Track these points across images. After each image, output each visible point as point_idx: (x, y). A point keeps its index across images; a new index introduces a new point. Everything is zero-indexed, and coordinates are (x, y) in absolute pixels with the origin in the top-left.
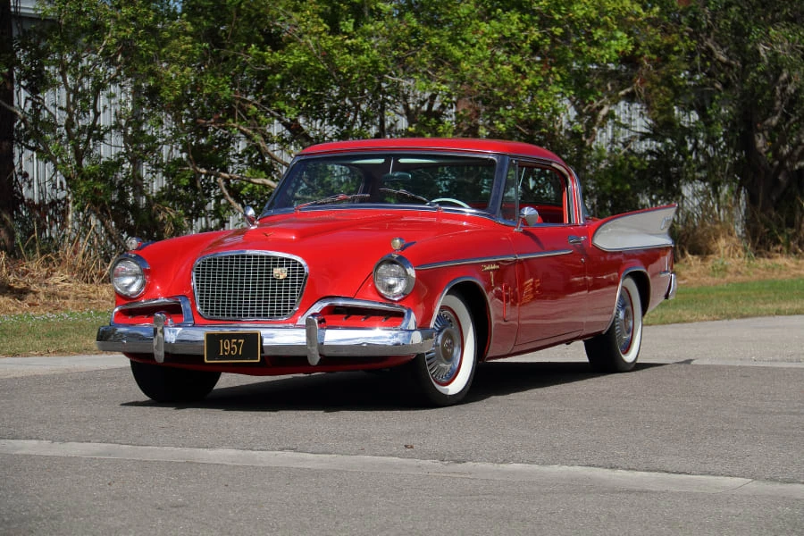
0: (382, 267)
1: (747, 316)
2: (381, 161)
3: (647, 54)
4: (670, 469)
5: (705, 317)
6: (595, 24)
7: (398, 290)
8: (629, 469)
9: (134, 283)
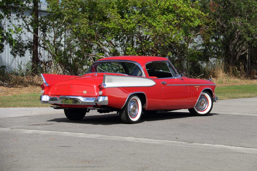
4: (246, 147)
5: (226, 98)
8: (236, 146)
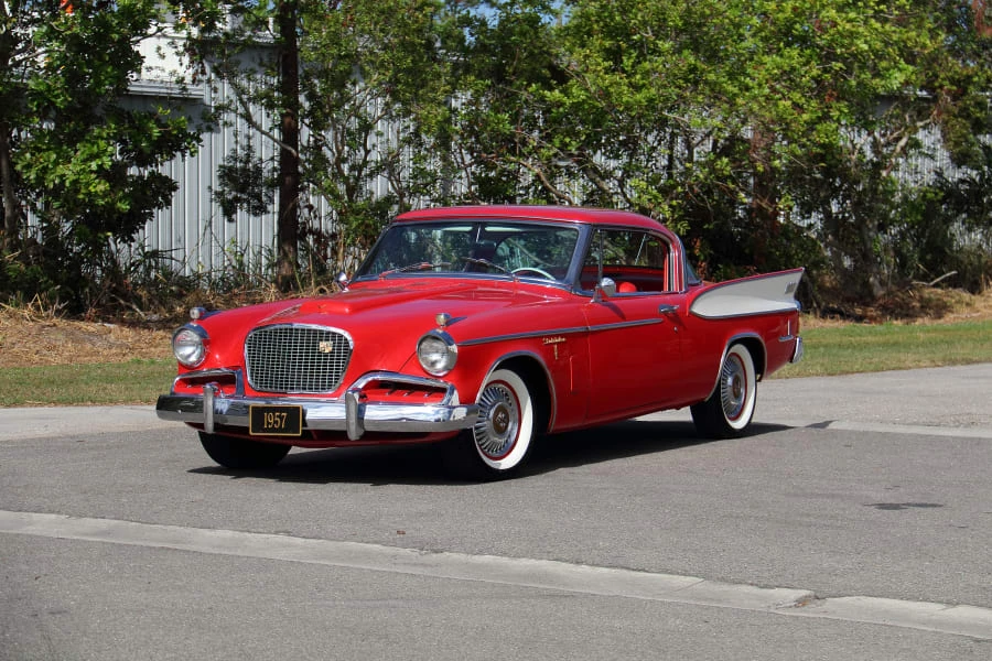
0: (424, 344)
1: (977, 362)
2: (468, 229)
3: (947, 86)
6: (880, 56)
7: (440, 366)
9: (194, 352)
